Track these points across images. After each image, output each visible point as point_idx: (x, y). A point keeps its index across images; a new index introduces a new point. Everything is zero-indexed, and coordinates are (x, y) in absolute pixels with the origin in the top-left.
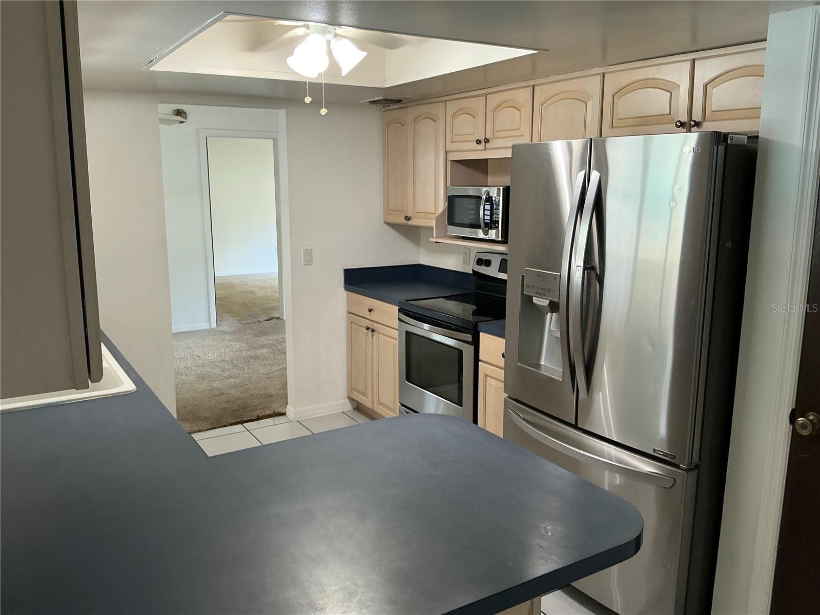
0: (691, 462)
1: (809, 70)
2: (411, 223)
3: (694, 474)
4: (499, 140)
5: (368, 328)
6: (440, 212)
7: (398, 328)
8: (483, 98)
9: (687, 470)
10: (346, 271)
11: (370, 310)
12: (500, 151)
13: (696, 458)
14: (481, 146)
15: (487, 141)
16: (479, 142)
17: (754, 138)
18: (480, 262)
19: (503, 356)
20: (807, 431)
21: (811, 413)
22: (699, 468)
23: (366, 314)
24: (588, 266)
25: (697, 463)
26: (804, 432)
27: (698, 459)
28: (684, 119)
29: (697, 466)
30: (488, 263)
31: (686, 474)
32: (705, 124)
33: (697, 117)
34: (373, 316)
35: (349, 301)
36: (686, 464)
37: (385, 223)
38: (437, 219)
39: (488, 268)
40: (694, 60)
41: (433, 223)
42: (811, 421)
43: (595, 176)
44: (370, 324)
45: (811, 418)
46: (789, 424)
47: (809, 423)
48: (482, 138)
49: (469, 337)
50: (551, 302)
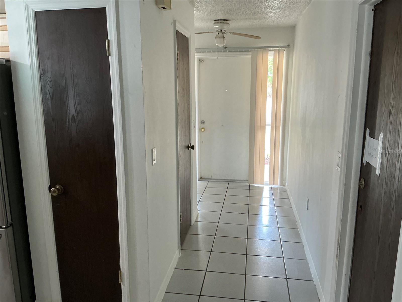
0: (8, 223)
1: (27, 31)
3: (10, 229)
9: (5, 228)
17: (8, 61)
20: (56, 193)
21: (57, 185)
22: (13, 225)
25: (11, 223)
26: (55, 194)
27: (11, 221)
31: (6, 230)
36: (5, 225)
42: (57, 189)
45: (58, 187)
46: (49, 192)
47: (56, 190)
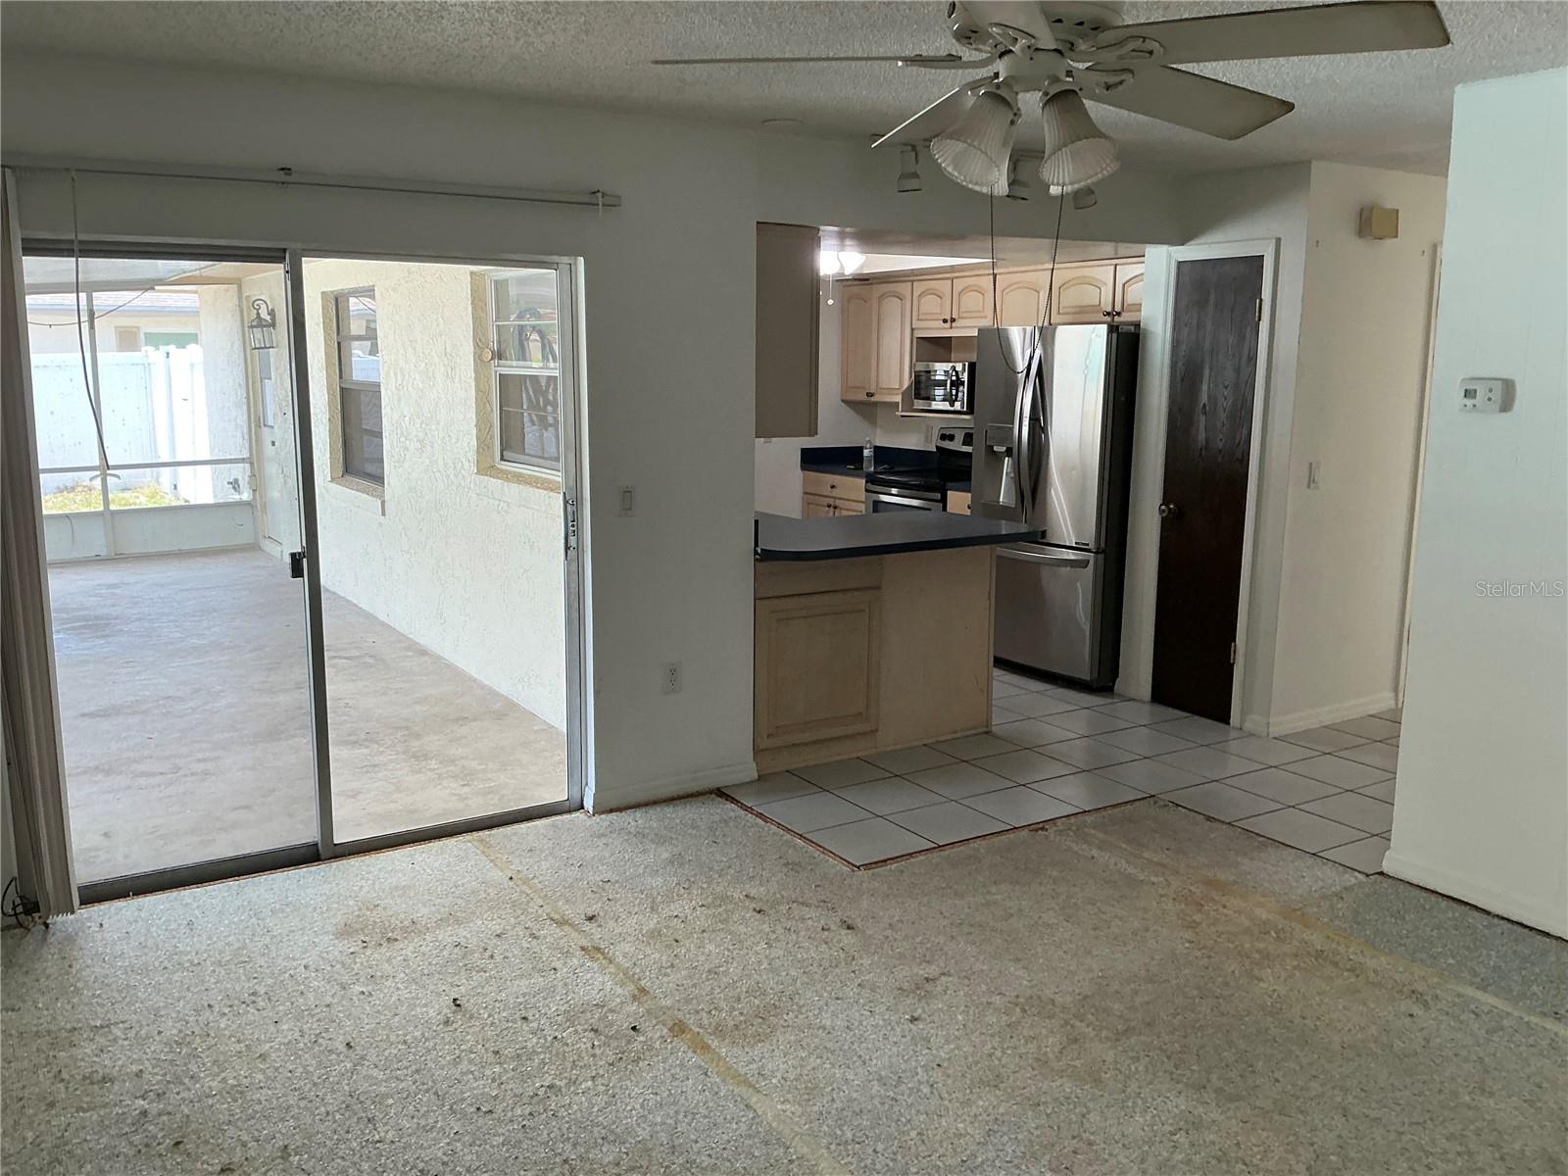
0: (1100, 547)
1: (1165, 287)
2: (872, 399)
3: (1102, 556)
4: (965, 320)
5: (829, 506)
6: (905, 387)
7: (864, 500)
8: (949, 282)
9: (1096, 553)
10: (803, 450)
11: (833, 487)
12: (967, 329)
13: (1103, 545)
14: (948, 325)
15: (953, 320)
16: (945, 321)
18: (943, 437)
19: (969, 508)
21: (1171, 503)
23: (827, 491)
24: (1034, 419)
25: (1104, 548)
27: (1105, 545)
28: (1109, 309)
29: (1104, 551)
30: (951, 438)
31: (1096, 556)
32: (1123, 314)
33: (1118, 308)
34: (835, 493)
35: (805, 481)
36: (1096, 548)
37: (843, 401)
38: (903, 394)
39: (951, 443)
40: (1116, 265)
41: (898, 399)
42: (1171, 509)
43: (1038, 352)
44: (831, 501)
45: (1172, 506)
46: (1159, 512)
47: (1168, 509)
48: (949, 318)
49: (938, 496)
50: (1007, 448)
